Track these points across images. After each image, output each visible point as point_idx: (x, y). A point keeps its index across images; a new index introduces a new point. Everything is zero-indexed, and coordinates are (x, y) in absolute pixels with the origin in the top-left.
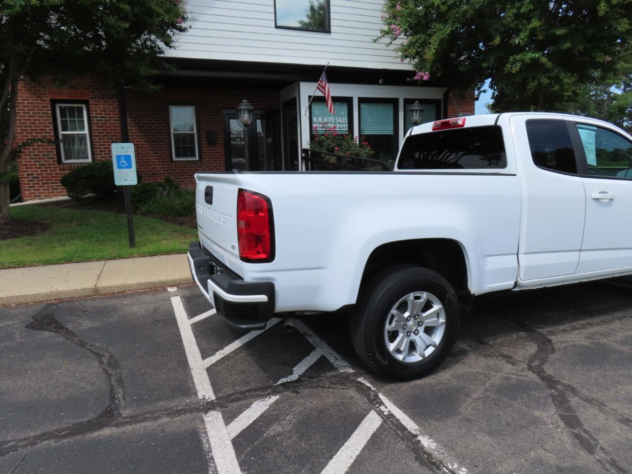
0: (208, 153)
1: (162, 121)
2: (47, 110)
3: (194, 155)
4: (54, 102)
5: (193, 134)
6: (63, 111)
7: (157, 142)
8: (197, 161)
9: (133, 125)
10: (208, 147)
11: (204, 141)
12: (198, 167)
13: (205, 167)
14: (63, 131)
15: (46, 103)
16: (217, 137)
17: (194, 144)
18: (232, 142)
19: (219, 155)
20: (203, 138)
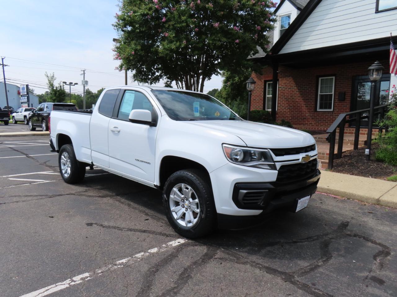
0: (339, 106)
1: (313, 87)
2: (262, 86)
3: (331, 108)
4: (265, 82)
5: (332, 94)
6: (269, 84)
7: (308, 99)
8: (332, 111)
9: (298, 90)
10: (339, 102)
11: (337, 99)
12: (330, 115)
13: (335, 115)
14: (268, 95)
15: (262, 82)
16: (346, 96)
17: (331, 100)
18: (358, 99)
19: (346, 108)
20: (336, 97)
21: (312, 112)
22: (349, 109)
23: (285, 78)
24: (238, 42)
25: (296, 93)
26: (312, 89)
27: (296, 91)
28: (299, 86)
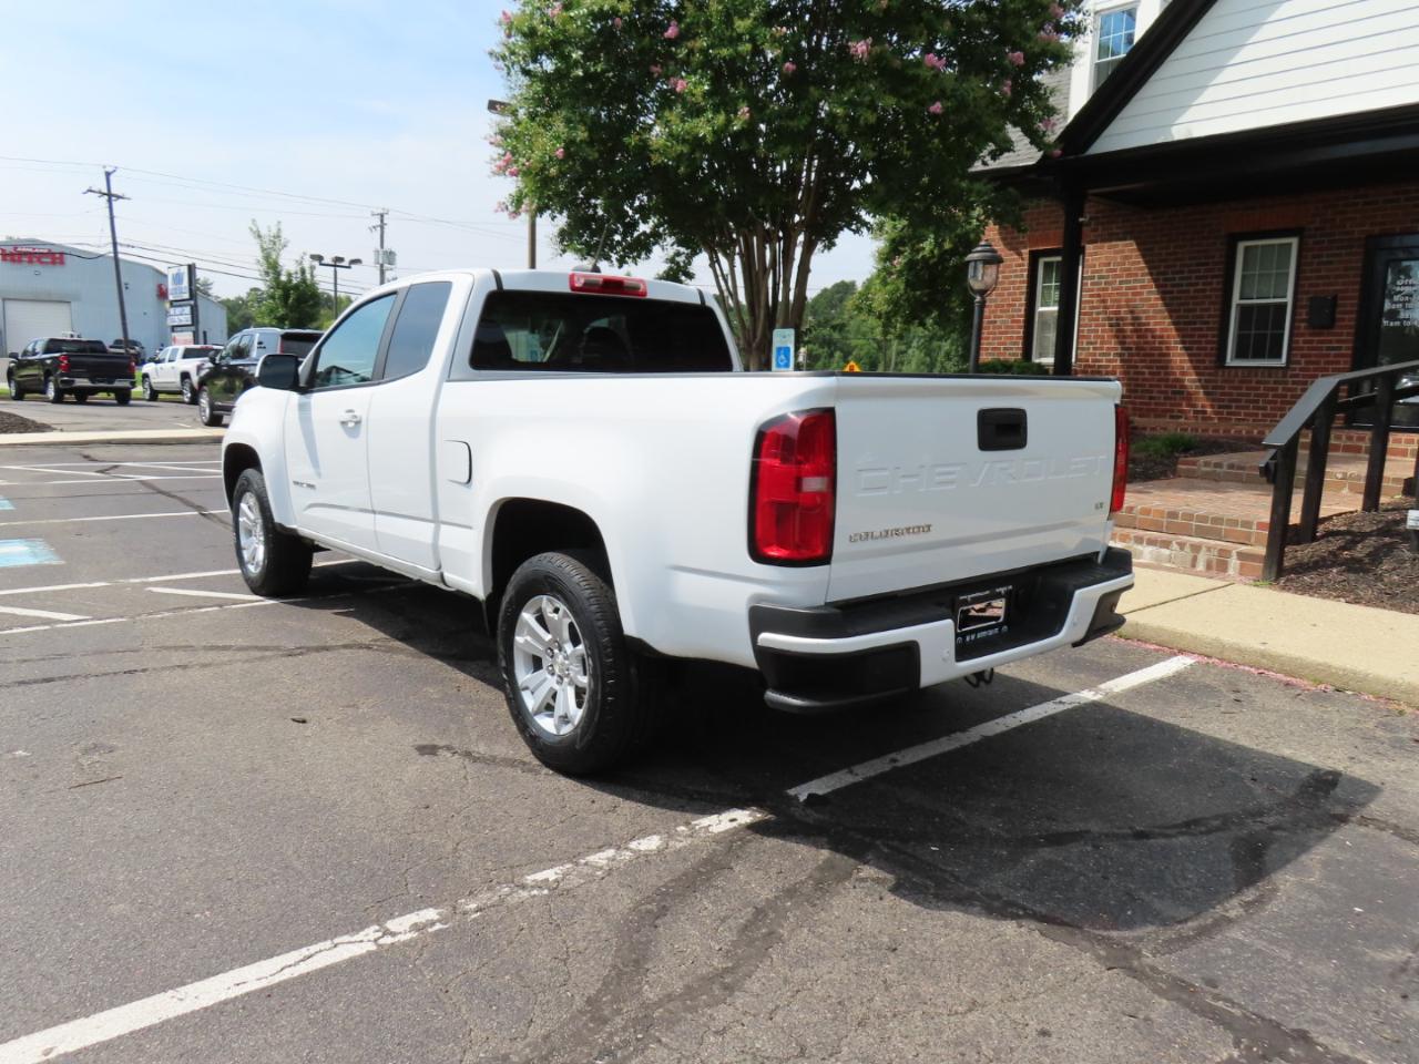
0: (1309, 349)
1: (1213, 277)
2: (1022, 271)
3: (1279, 356)
4: (1034, 257)
5: (1285, 305)
6: (1048, 266)
7: (1195, 323)
8: (1281, 368)
9: (1154, 289)
10: (1311, 335)
11: (1303, 321)
12: (1275, 382)
13: (1294, 383)
14: (1042, 306)
15: (1023, 259)
16: (1339, 309)
17: (1282, 328)
18: (1385, 322)
19: (1336, 356)
20: (1301, 315)
21: (1206, 368)
22: (1349, 359)
23: (1106, 245)
24: (938, 111)
25: (1149, 300)
26: (1211, 283)
27: (1149, 293)
28: (1158, 274)
